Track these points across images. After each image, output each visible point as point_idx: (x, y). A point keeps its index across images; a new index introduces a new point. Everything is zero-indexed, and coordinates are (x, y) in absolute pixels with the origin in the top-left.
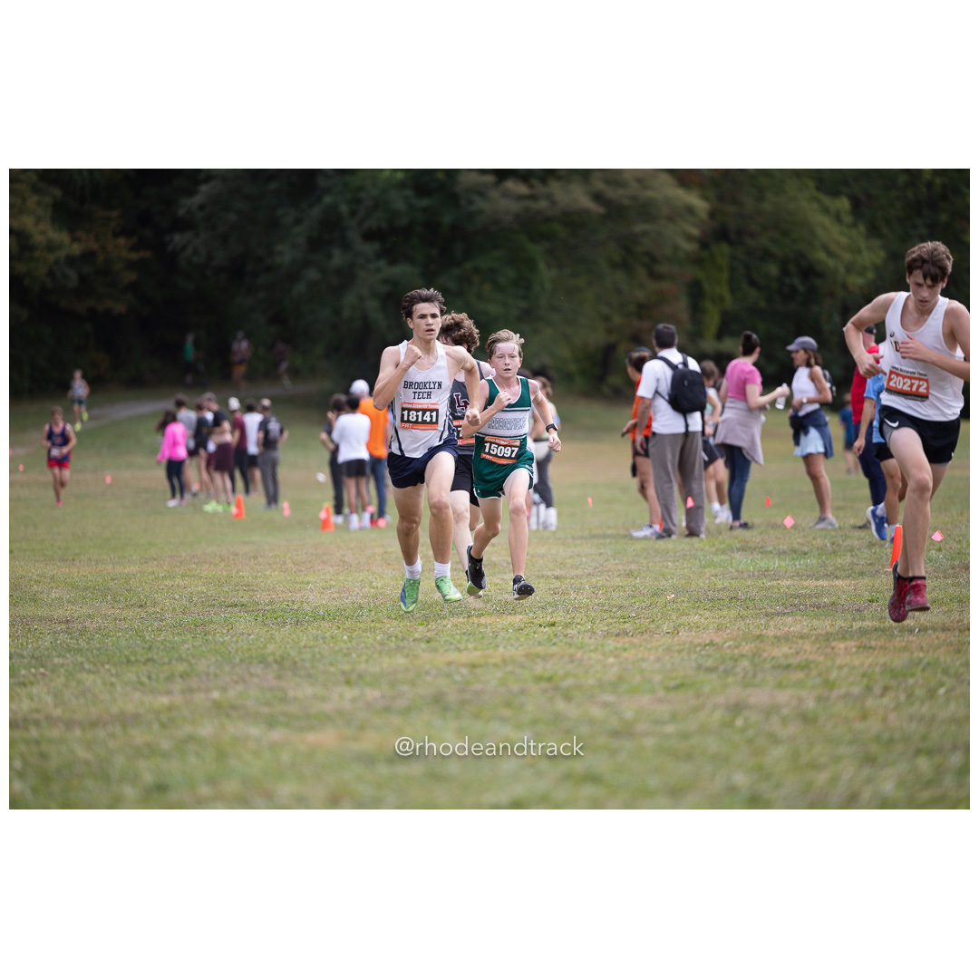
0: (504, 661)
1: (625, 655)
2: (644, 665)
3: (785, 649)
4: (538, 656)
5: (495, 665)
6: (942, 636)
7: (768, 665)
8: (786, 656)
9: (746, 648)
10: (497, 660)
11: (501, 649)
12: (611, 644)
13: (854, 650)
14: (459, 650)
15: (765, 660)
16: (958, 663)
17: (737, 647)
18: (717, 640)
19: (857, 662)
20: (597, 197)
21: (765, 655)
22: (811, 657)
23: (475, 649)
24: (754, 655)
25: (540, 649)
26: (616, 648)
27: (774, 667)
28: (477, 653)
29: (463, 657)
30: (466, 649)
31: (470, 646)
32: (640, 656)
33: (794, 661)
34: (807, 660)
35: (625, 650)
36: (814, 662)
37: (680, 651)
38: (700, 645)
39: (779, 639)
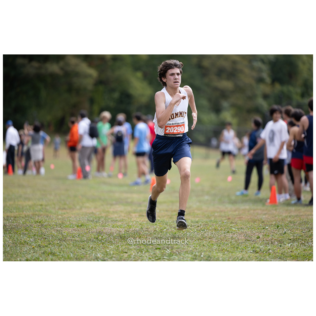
0: (26, 216)
1: (65, 215)
2: (70, 219)
3: (116, 215)
4: (36, 215)
5: (22, 217)
6: (166, 213)
7: (110, 220)
8: (116, 218)
9: (103, 214)
10: (23, 216)
11: (25, 212)
12: (60, 212)
13: (138, 216)
14: (11, 212)
15: (109, 219)
16: (170, 222)
17: (100, 214)
18: (94, 212)
19: (138, 220)
20: (62, 69)
21: (109, 217)
22: (124, 218)
23: (16, 212)
24: (106, 217)
25: (37, 213)
26: (62, 213)
27: (112, 221)
28: (17, 213)
29: (12, 215)
30: (13, 212)
31: (15, 211)
32: (69, 216)
33: (118, 219)
34: (122, 219)
35: (64, 214)
36: (125, 220)
37: (82, 215)
38: (88, 213)
39: (114, 212)
